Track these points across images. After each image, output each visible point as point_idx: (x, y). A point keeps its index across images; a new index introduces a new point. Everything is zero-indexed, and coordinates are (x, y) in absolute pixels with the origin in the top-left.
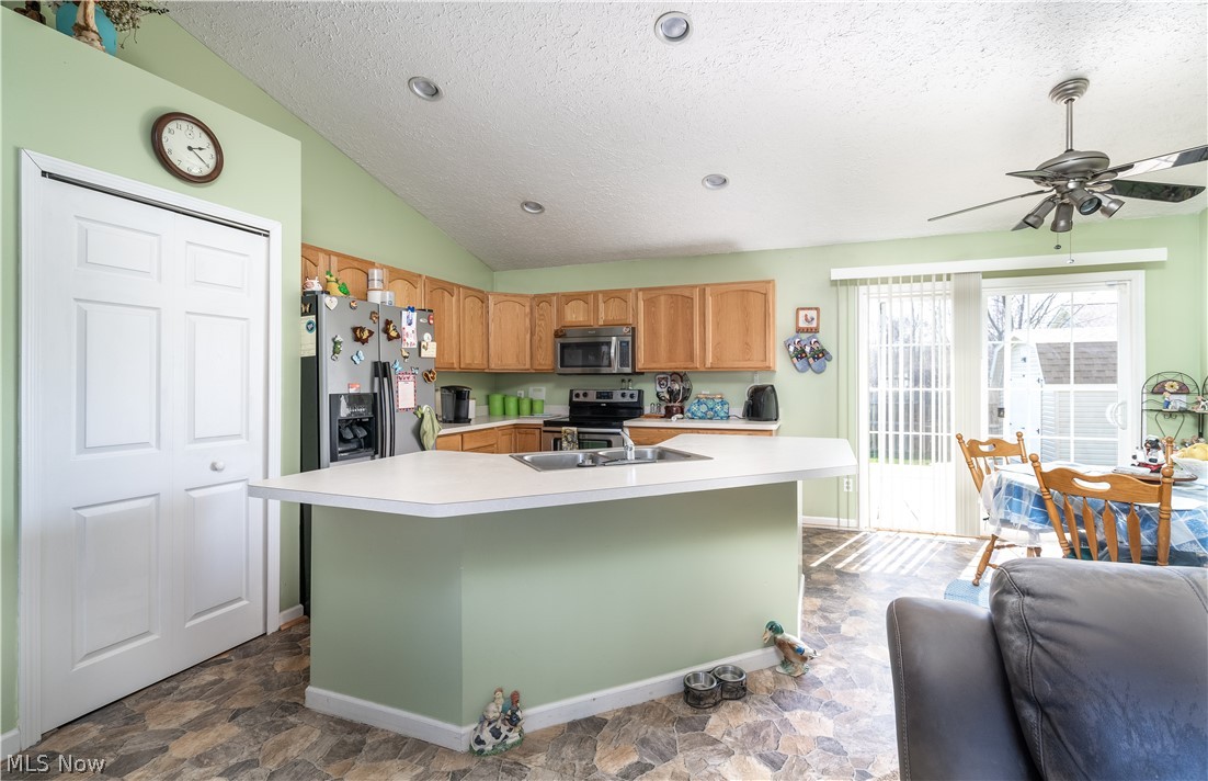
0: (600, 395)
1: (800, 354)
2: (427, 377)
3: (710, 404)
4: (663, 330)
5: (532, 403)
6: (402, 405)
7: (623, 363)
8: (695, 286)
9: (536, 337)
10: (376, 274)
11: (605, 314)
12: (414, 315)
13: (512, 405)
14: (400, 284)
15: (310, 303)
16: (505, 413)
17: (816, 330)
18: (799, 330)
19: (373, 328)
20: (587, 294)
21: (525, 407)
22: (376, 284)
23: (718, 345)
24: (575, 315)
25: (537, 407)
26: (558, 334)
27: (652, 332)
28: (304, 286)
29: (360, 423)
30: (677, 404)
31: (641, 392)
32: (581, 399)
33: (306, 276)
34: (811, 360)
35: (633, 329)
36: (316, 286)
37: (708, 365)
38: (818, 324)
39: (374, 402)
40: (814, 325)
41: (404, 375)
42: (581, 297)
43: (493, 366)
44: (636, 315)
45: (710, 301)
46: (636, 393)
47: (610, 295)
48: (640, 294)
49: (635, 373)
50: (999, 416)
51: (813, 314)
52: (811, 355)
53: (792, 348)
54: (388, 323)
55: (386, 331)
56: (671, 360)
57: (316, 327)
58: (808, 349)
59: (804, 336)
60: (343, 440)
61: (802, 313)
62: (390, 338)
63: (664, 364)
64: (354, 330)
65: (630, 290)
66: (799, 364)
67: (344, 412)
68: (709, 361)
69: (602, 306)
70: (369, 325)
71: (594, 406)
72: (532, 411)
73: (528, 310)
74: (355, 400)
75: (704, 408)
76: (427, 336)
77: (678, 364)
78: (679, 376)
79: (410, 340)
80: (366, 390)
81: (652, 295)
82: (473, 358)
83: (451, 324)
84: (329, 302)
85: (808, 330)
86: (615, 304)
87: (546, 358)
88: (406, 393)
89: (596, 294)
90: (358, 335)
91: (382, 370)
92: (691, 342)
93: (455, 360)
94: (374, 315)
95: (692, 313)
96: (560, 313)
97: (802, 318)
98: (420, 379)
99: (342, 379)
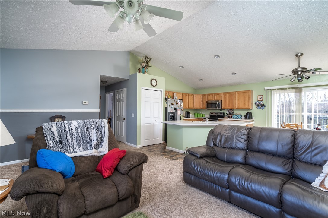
0: (216, 113)
1: (258, 105)
2: (182, 110)
3: (237, 116)
4: (227, 101)
5: (203, 115)
6: (178, 114)
7: (219, 107)
8: (234, 92)
9: (203, 102)
10: (175, 94)
11: (216, 98)
12: (180, 100)
13: (199, 115)
14: (178, 95)
15: (166, 100)
16: (197, 117)
17: (262, 100)
18: (258, 100)
19: (174, 103)
20: (213, 94)
21: (201, 116)
22: (175, 96)
23: (238, 104)
24: (210, 98)
25: (204, 116)
26: (207, 102)
27: (225, 101)
28: (165, 97)
29: (172, 116)
30: (230, 115)
31: (224, 113)
32: (212, 114)
33: (166, 96)
34: (261, 107)
35: (221, 101)
36: (167, 97)
37: (236, 108)
38: (263, 99)
39: (174, 113)
40: (262, 99)
41: (178, 110)
42: (212, 94)
43: (195, 108)
44: (222, 98)
45: (237, 95)
46: (223, 113)
47: (217, 94)
48: (223, 94)
49: (222, 109)
50: (310, 120)
51: (262, 97)
52: (261, 106)
53: (256, 104)
54: (176, 102)
55: (176, 103)
56: (229, 107)
57: (167, 103)
58: (260, 104)
59: (259, 101)
60: (170, 119)
61: (259, 97)
62: (176, 104)
63: (227, 107)
64: (172, 103)
65: (221, 93)
66: (258, 108)
67: (170, 115)
68: (237, 107)
69: (215, 96)
70: (174, 102)
71: (215, 116)
72: (203, 116)
73: (201, 97)
74: (172, 113)
75: (236, 117)
76: (182, 103)
77: (231, 108)
78: (232, 110)
79: (180, 104)
80: (173, 112)
81: (225, 94)
82: (191, 106)
83: (187, 101)
84: (169, 99)
85: (260, 100)
86: (218, 96)
87: (205, 106)
88: (179, 112)
89: (214, 94)
90: (172, 104)
91: (175, 109)
92: (233, 103)
93: (188, 107)
94: (174, 101)
95: (233, 98)
96: (207, 98)
97: (259, 98)
98: (181, 110)
99: (170, 110)
